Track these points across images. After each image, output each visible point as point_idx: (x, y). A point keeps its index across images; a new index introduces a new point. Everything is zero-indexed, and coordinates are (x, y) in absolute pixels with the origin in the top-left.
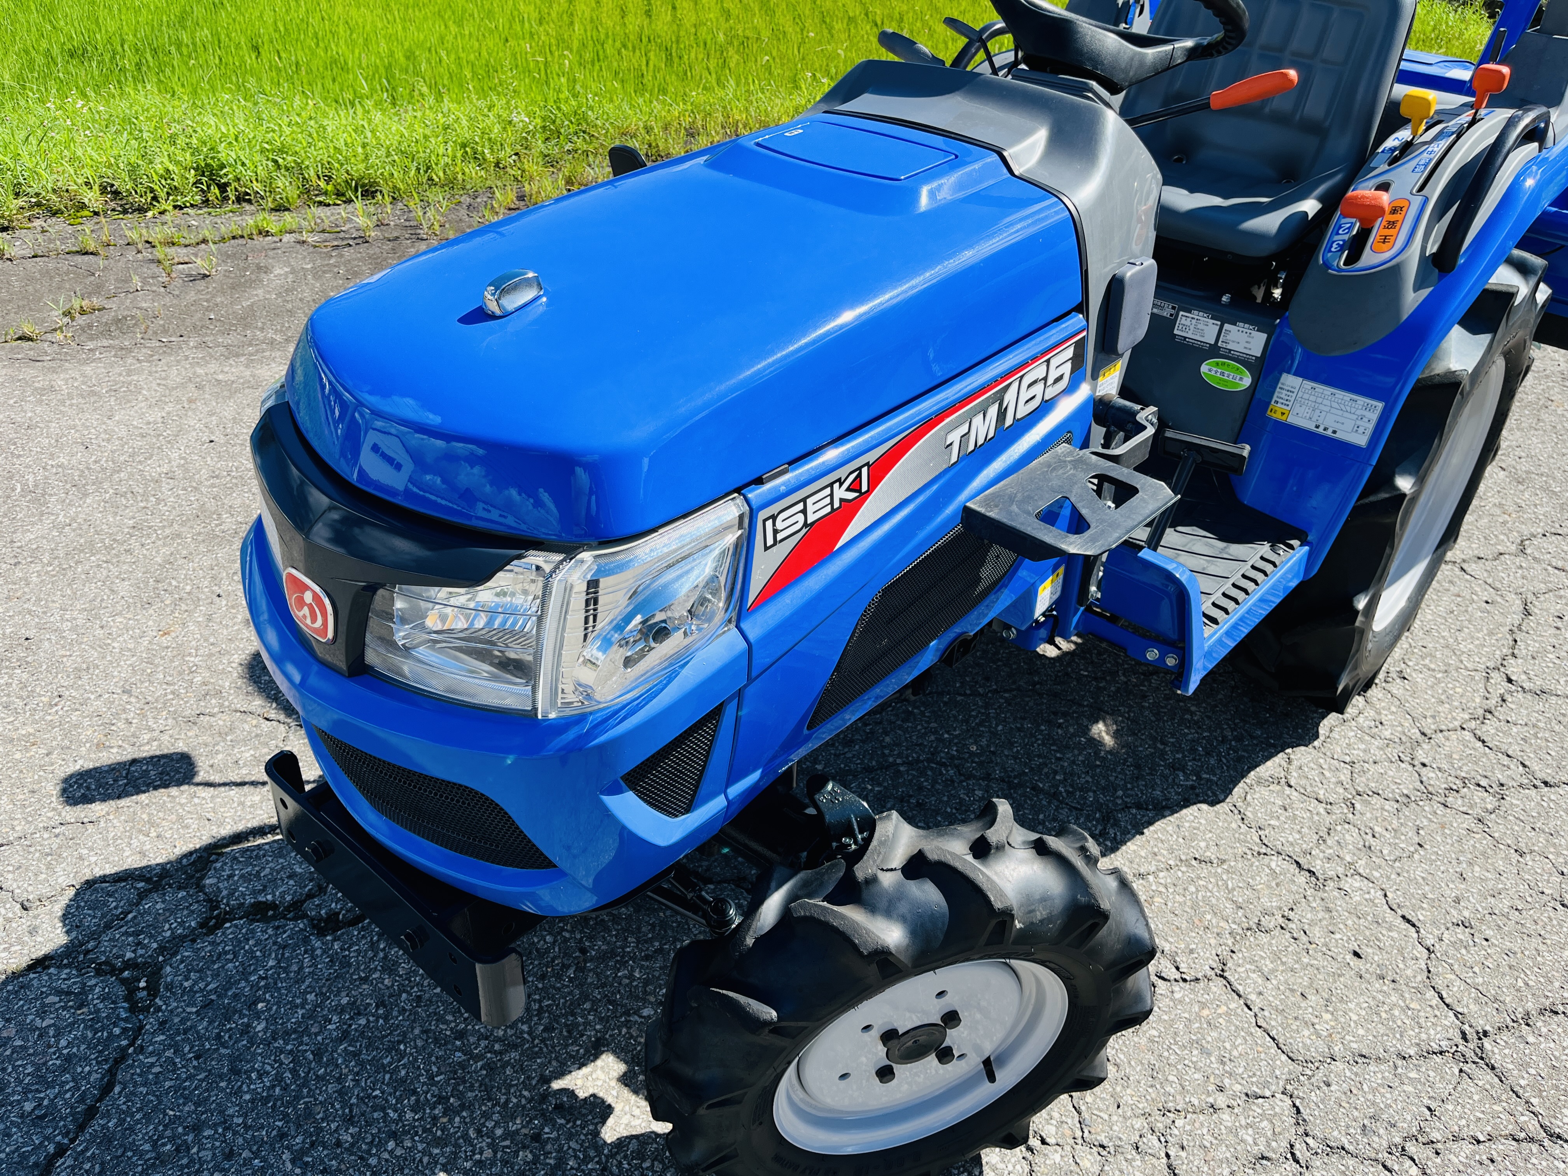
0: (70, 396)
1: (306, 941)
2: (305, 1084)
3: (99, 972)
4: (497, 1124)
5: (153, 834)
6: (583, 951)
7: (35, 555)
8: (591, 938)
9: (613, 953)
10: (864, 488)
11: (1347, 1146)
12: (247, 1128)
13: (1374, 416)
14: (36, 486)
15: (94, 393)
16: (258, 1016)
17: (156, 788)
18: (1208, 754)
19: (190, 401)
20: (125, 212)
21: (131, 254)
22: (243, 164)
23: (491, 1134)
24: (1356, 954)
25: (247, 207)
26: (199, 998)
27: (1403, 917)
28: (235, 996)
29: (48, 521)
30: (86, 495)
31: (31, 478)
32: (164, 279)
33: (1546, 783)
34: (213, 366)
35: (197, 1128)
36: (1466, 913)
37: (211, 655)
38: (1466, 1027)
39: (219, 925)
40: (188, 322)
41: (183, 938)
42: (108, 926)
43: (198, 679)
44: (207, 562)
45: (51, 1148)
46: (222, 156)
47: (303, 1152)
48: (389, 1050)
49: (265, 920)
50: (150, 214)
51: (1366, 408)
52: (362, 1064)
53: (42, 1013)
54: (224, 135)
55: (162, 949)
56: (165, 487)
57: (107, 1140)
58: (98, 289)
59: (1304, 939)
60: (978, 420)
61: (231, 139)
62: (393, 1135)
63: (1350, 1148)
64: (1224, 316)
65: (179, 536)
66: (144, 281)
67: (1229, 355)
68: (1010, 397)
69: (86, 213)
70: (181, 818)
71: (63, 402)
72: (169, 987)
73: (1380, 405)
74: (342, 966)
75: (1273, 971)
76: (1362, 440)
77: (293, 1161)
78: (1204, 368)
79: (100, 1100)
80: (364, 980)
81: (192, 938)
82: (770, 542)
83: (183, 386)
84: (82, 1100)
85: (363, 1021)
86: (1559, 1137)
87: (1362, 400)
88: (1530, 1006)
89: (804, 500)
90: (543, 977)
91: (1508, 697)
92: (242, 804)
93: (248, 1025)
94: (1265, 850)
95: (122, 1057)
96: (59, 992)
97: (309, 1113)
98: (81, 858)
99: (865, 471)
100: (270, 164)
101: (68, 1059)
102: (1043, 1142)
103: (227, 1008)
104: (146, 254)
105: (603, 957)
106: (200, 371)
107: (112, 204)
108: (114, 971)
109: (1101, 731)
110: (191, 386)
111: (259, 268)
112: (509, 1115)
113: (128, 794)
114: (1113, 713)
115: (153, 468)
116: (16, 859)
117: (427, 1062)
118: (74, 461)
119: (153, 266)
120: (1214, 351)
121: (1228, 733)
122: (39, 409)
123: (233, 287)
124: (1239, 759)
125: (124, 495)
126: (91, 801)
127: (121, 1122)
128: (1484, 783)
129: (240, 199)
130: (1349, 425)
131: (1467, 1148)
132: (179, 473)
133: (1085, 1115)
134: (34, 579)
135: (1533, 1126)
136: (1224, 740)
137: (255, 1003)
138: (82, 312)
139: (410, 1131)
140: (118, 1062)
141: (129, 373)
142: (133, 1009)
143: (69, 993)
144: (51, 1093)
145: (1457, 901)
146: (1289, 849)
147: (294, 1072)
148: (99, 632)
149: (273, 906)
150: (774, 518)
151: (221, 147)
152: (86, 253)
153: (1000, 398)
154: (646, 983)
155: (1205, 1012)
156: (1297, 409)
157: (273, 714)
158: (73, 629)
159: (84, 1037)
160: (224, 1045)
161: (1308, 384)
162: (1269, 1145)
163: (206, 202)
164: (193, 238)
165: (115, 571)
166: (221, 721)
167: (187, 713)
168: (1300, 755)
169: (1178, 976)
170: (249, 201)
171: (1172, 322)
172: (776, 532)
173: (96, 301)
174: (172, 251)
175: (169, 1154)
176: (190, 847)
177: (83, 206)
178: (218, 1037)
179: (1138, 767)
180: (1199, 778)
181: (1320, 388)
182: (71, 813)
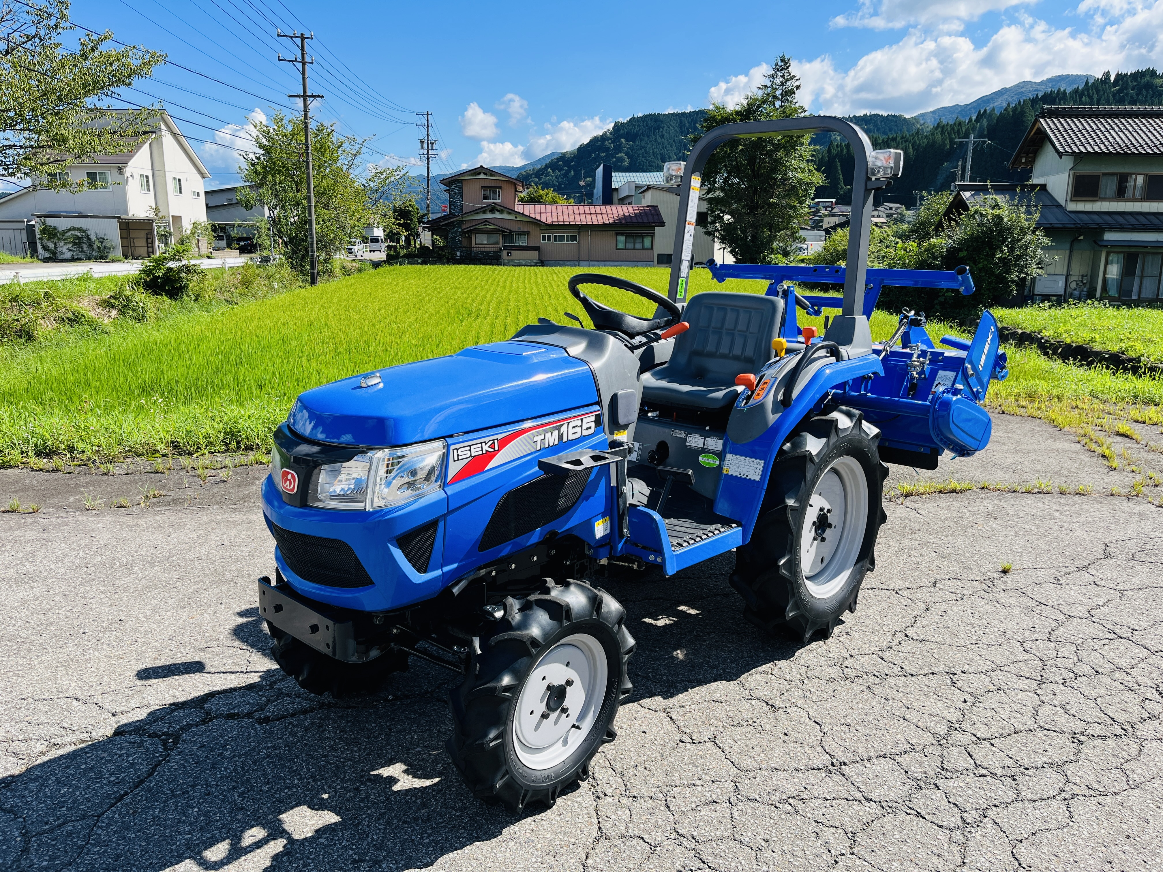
0: (147, 528)
1: (253, 725)
2: (248, 771)
3: (149, 736)
4: (338, 785)
5: (180, 689)
6: (390, 729)
7: (125, 590)
8: (394, 725)
9: (405, 730)
10: (496, 448)
11: (758, 799)
12: (217, 785)
13: (761, 467)
14: (127, 563)
15: (160, 527)
16: (227, 750)
17: (183, 674)
18: (732, 662)
19: (212, 529)
20: (180, 455)
21: (183, 473)
22: (251, 430)
23: (335, 787)
24: (786, 734)
25: (251, 452)
26: (198, 744)
27: (815, 722)
28: (216, 743)
29: (133, 577)
30: (154, 566)
31: (125, 560)
32: (201, 482)
33: (912, 675)
34: (226, 515)
35: (193, 786)
36: (849, 721)
37: (214, 626)
38: (834, 761)
39: (211, 720)
40: (213, 500)
41: (192, 725)
42: (155, 721)
43: (207, 634)
44: (216, 591)
45: (122, 792)
46: (240, 426)
47: (243, 793)
48: (289, 761)
49: (233, 718)
50: (195, 456)
51: (758, 464)
52: (276, 766)
53: (121, 749)
54: (242, 415)
55: (181, 729)
56: (196, 563)
57: (149, 790)
58: (164, 487)
59: (760, 728)
60: (548, 435)
61: (247, 417)
62: (288, 788)
63: (760, 800)
64: (705, 435)
65: (202, 581)
66: (190, 484)
67: (709, 451)
68: (564, 429)
69: (157, 455)
70: (194, 684)
71: (144, 531)
72: (184, 741)
73: (763, 462)
74: (269, 733)
75: (739, 740)
76: (757, 478)
77: (239, 796)
78: (700, 459)
79: (147, 778)
80: (281, 738)
81: (197, 725)
82: (456, 459)
83: (209, 523)
84: (138, 777)
85: (278, 752)
86: (871, 800)
87: (756, 461)
88: (872, 754)
89: (470, 446)
90: (369, 737)
91: (903, 642)
92: (226, 679)
93: (222, 753)
94: (751, 697)
95: (159, 764)
96: (129, 742)
97: (248, 780)
98: (143, 698)
99: (496, 441)
100: (266, 429)
101: (133, 764)
102: (605, 795)
103: (212, 747)
104: (192, 473)
105: (400, 731)
106: (218, 517)
107: (173, 452)
108: (157, 735)
109: (679, 654)
110: (214, 523)
111: (254, 478)
112: (344, 781)
113: (169, 676)
114: (686, 647)
115: (190, 555)
116: (110, 698)
117: (307, 765)
118: (149, 553)
119: (196, 478)
120: (703, 450)
121: (746, 655)
122: (130, 533)
123: (239, 486)
124: (748, 665)
125: (175, 566)
126: (150, 678)
127: (156, 784)
128: (877, 674)
129: (247, 448)
130: (752, 472)
131: (820, 801)
132: (204, 557)
133: (629, 786)
134: (125, 598)
135: (858, 795)
136: (743, 657)
137: (226, 746)
138: (154, 496)
139: (297, 786)
140: (156, 766)
141: (180, 518)
142: (166, 749)
143: (134, 743)
144: (123, 775)
145: (846, 716)
146: (764, 698)
147: (242, 768)
148: (158, 618)
149: (238, 714)
150: (457, 450)
151: (240, 421)
152: (157, 473)
153: (559, 428)
154: (419, 740)
155: (701, 753)
156: (732, 468)
157: (244, 647)
158: (145, 617)
159: (140, 757)
160: (210, 759)
161: (735, 456)
162: (718, 797)
163: (227, 450)
164: (219, 466)
165: (167, 595)
166: (217, 650)
167: (201, 647)
168: (782, 663)
169: (691, 741)
170: (252, 450)
171: (685, 440)
172: (458, 455)
173: (163, 492)
174: (207, 471)
175: (179, 795)
176: (199, 694)
177: (157, 452)
178: (207, 757)
179: (693, 667)
180: (724, 671)
181: (740, 457)
182: (139, 683)
